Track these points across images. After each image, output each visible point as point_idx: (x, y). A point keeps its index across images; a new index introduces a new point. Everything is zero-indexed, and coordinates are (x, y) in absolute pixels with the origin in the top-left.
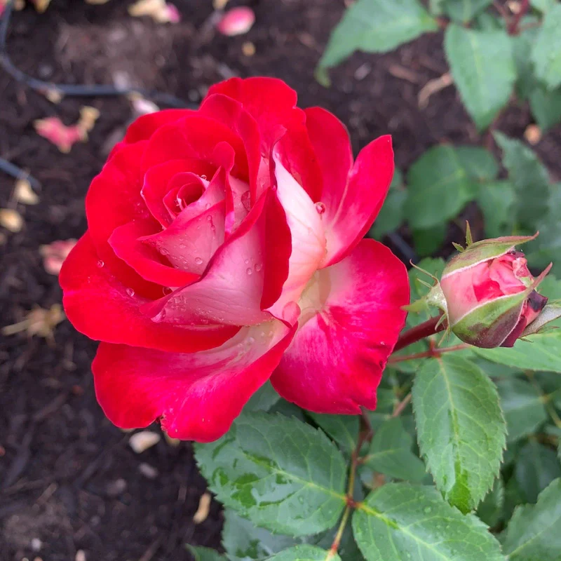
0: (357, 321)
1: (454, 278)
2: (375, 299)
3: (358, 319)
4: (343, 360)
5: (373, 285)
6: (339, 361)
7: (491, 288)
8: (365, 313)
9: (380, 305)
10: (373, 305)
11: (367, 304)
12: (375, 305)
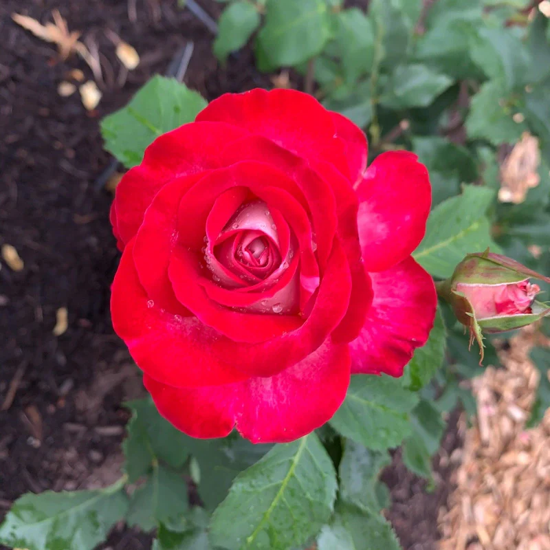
0: (382, 314)
1: (474, 290)
2: (398, 296)
3: (384, 313)
4: (373, 347)
5: (394, 281)
6: (369, 347)
7: (510, 306)
8: (389, 308)
9: (403, 302)
10: (396, 301)
11: (389, 299)
12: (399, 302)
